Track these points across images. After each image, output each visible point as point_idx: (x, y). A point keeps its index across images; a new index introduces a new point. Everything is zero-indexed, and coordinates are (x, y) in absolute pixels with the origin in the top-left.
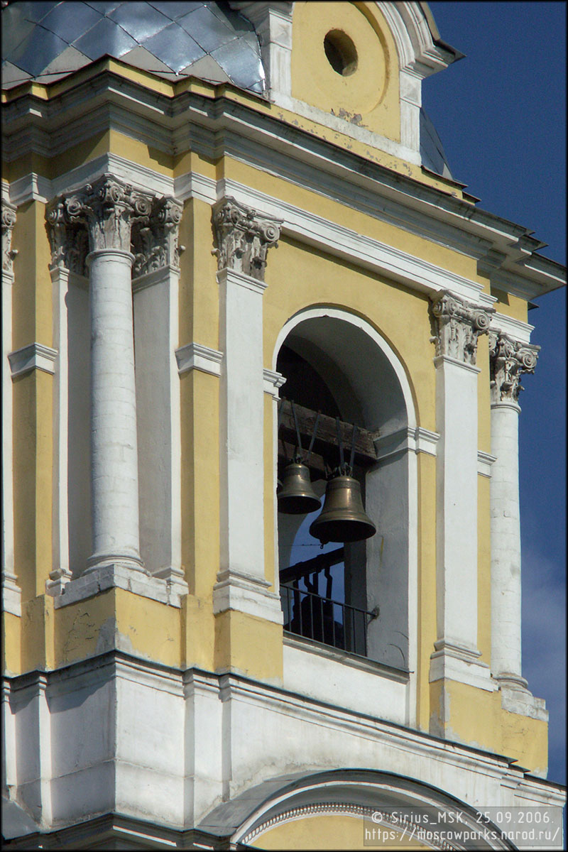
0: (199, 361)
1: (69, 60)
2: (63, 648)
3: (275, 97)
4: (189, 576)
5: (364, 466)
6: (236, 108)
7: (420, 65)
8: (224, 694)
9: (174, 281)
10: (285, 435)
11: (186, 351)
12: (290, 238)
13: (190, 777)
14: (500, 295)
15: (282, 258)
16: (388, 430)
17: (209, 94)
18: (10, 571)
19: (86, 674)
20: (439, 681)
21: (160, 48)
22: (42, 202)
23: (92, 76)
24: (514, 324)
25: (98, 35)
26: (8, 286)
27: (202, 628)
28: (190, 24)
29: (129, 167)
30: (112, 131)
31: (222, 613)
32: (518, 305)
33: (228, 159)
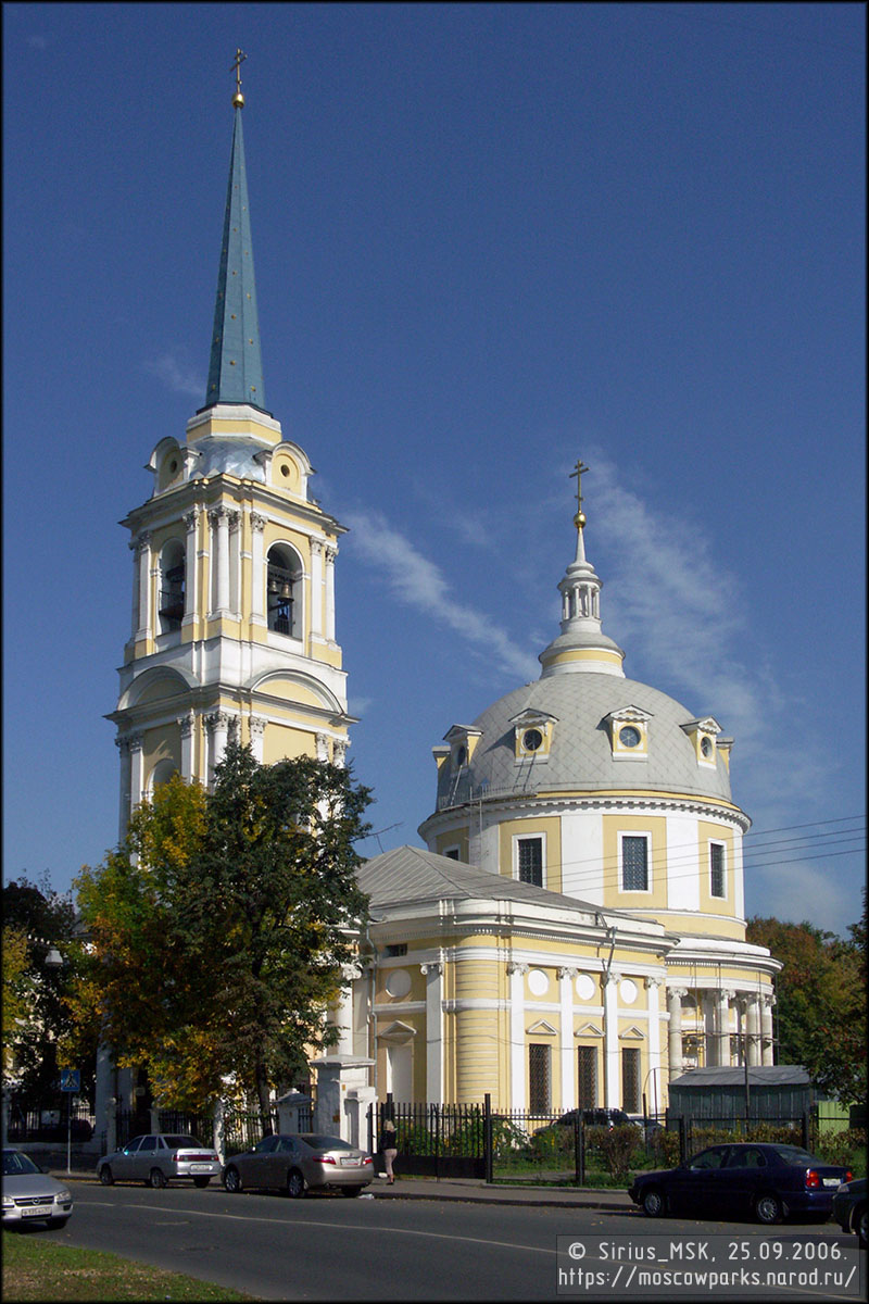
0: (246, 555)
1: (214, 472)
2: (209, 634)
3: (267, 484)
4: (242, 614)
5: (291, 582)
6: (255, 488)
7: (306, 474)
8: (251, 647)
10: (269, 573)
11: (242, 553)
12: (269, 521)
13: (241, 671)
14: (328, 535)
15: (268, 527)
16: (298, 572)
17: (250, 484)
18: (196, 611)
19: (214, 642)
20: (310, 643)
21: (238, 470)
22: (206, 510)
23: (218, 479)
24: (332, 543)
25: (222, 467)
26: (197, 533)
27: (246, 628)
28: (246, 463)
29: (228, 503)
30: (224, 494)
31: (251, 625)
32: (334, 537)
33: (254, 501)
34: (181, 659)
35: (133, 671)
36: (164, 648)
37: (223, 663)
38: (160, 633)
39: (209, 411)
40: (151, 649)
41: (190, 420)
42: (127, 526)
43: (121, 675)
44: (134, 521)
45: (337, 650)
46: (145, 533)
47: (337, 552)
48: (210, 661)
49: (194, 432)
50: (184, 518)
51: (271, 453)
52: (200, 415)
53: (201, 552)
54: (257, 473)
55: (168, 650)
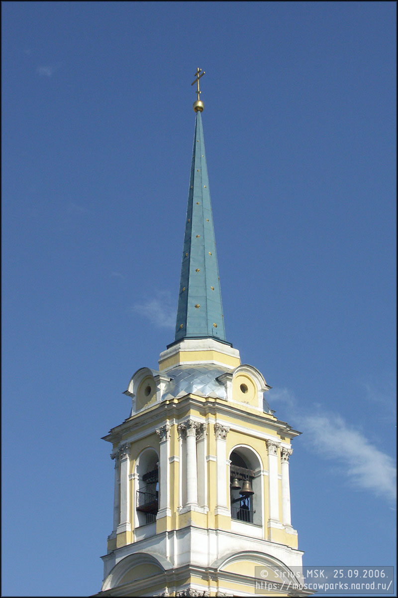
0: (211, 459)
1: (183, 393)
2: (180, 524)
3: (228, 400)
4: (209, 507)
5: (251, 478)
6: (219, 404)
7: (263, 390)
8: (217, 534)
9: (206, 441)
10: (232, 472)
11: (208, 457)
12: (231, 430)
13: (209, 554)
14: (283, 438)
15: (231, 435)
16: (257, 470)
17: (213, 400)
18: (168, 506)
19: (185, 531)
20: (269, 528)
21: (203, 390)
22: (176, 424)
23: (186, 398)
24: (287, 445)
25: (189, 388)
26: (168, 443)
27: (212, 519)
28: (209, 385)
29: (195, 417)
30: (191, 410)
31: (216, 515)
32: (288, 440)
33: (217, 414)
34: (156, 546)
35: (115, 558)
36: (142, 538)
37: (193, 547)
38: (137, 525)
39: (178, 345)
40: (131, 539)
41: (162, 353)
42: (109, 441)
43: (105, 562)
44: (114, 436)
45: (294, 533)
46: (124, 446)
47: (291, 452)
48: (181, 547)
49: (166, 362)
50: (158, 431)
51: (231, 375)
52: (170, 349)
53: (172, 458)
54: (220, 392)
55: (145, 539)
